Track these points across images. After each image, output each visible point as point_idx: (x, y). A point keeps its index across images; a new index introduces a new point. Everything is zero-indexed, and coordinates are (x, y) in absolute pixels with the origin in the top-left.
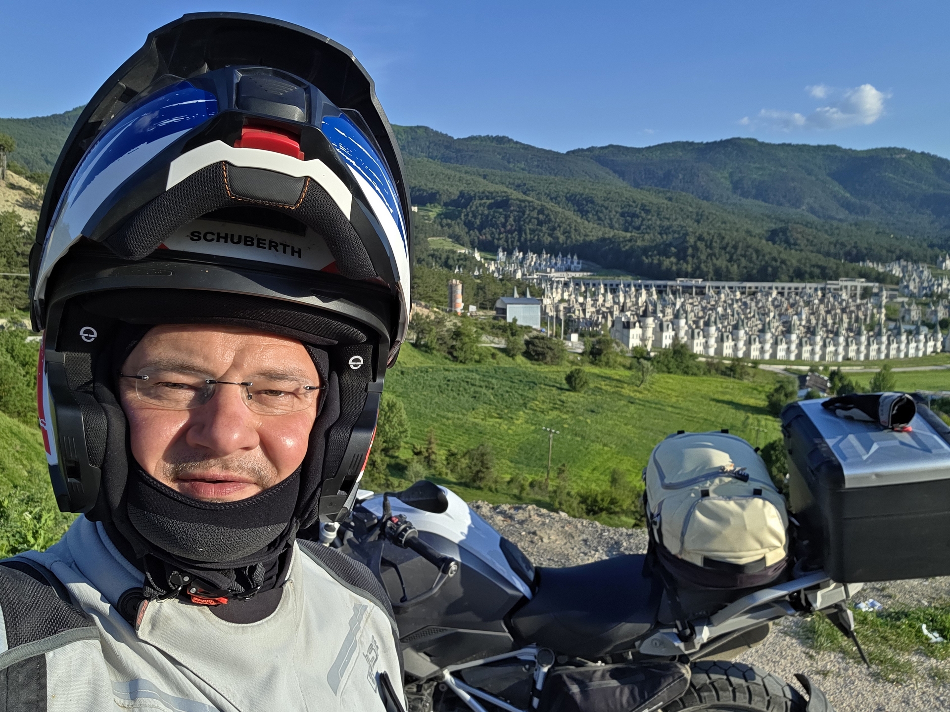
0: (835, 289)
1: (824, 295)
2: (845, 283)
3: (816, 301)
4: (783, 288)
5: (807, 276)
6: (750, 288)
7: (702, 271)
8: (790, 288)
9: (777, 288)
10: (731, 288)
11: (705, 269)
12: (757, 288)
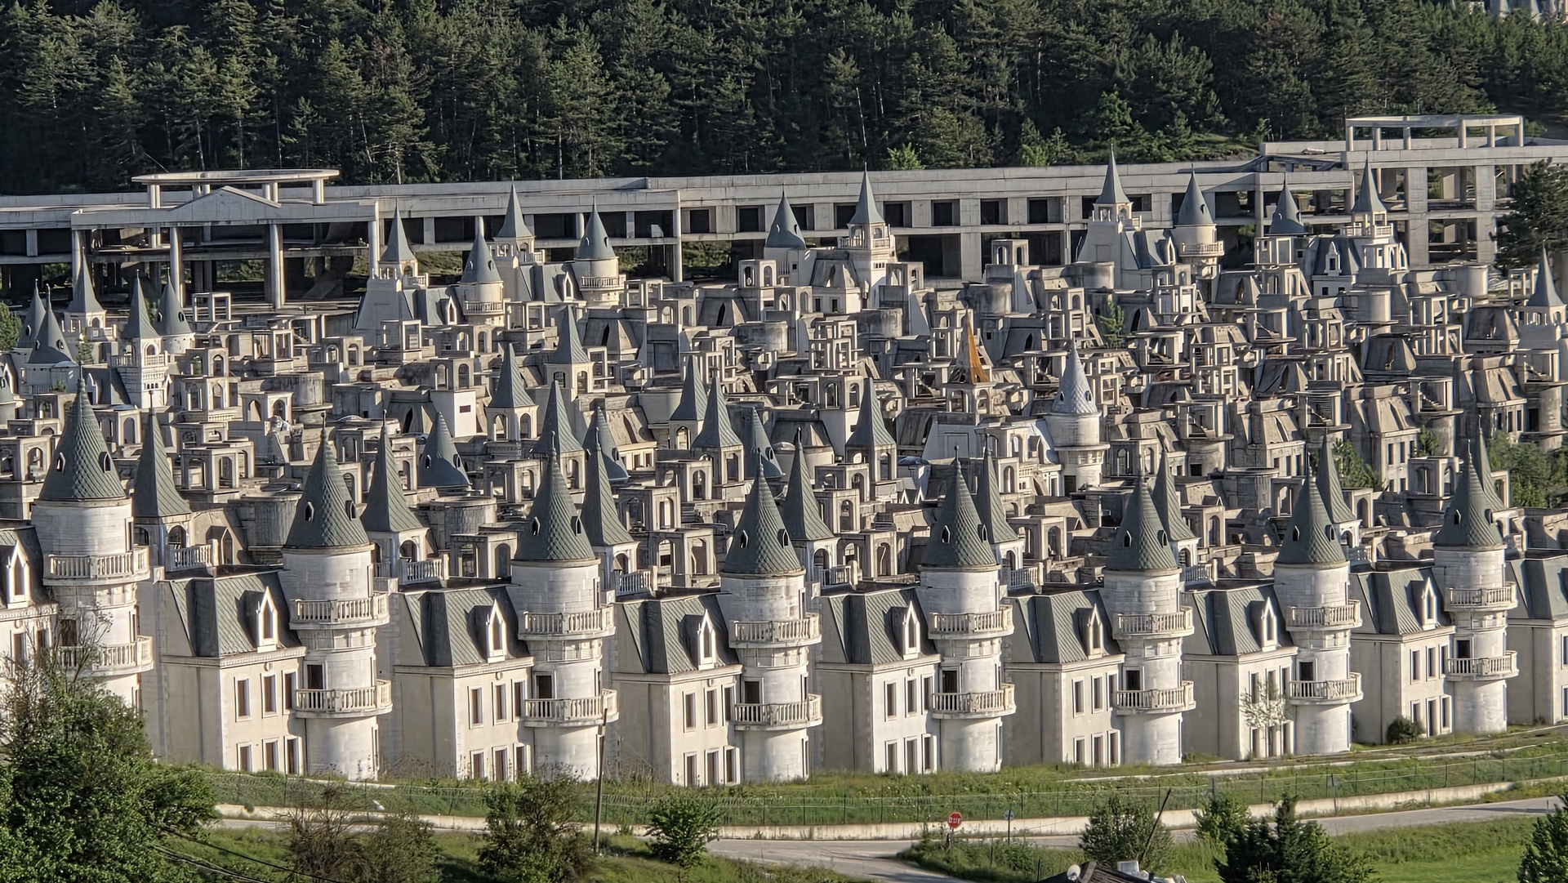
0: (1321, 202)
1: (1239, 253)
2: (1386, 154)
3: (1186, 299)
4: (944, 212)
5: (1118, 109)
6: (700, 220)
7: (333, 107)
8: (992, 211)
9: (896, 214)
10: (553, 226)
11: (358, 88)
12: (749, 217)
